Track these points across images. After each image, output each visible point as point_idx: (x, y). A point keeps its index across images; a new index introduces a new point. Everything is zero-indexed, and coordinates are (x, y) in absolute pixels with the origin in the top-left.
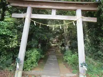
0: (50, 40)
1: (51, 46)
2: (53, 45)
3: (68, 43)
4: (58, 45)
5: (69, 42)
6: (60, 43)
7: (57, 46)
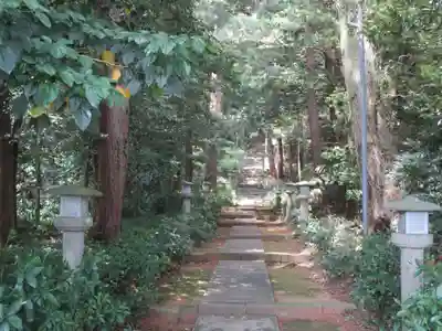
0: (226, 162)
1: (232, 210)
2: (246, 202)
3: (391, 176)
4: (284, 198)
5: (398, 165)
6: (312, 187)
7: (276, 211)
